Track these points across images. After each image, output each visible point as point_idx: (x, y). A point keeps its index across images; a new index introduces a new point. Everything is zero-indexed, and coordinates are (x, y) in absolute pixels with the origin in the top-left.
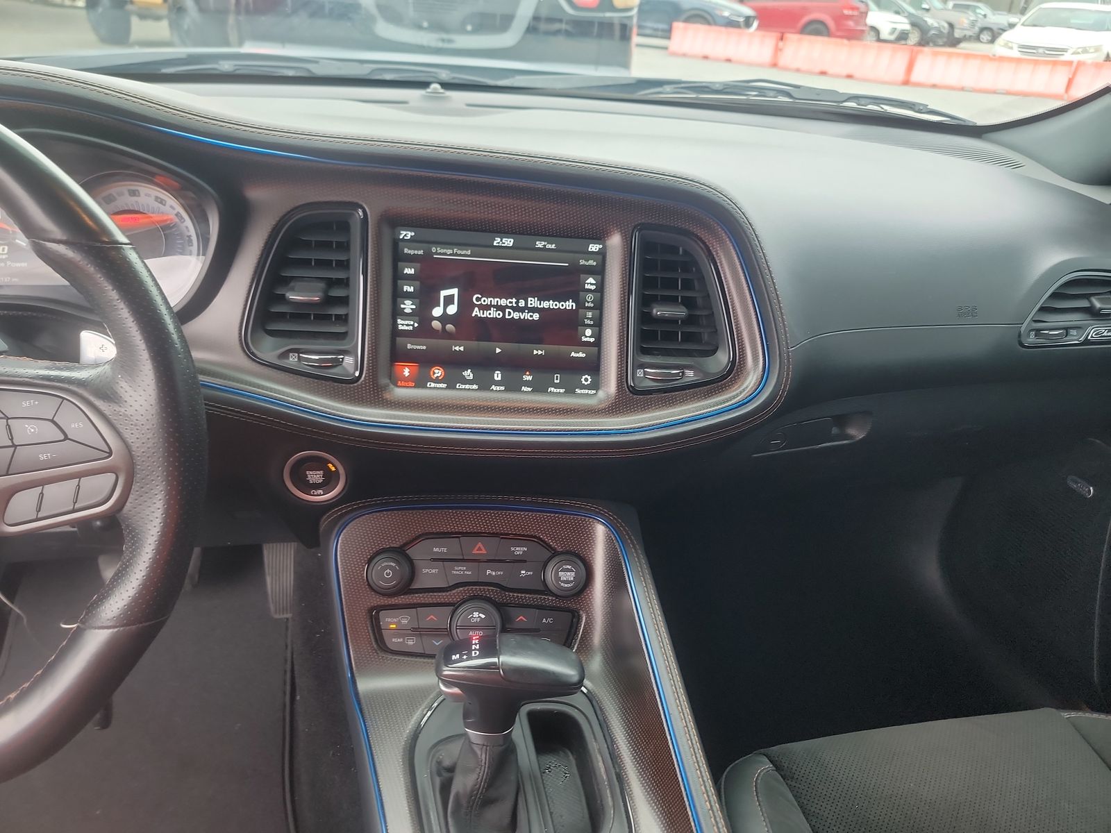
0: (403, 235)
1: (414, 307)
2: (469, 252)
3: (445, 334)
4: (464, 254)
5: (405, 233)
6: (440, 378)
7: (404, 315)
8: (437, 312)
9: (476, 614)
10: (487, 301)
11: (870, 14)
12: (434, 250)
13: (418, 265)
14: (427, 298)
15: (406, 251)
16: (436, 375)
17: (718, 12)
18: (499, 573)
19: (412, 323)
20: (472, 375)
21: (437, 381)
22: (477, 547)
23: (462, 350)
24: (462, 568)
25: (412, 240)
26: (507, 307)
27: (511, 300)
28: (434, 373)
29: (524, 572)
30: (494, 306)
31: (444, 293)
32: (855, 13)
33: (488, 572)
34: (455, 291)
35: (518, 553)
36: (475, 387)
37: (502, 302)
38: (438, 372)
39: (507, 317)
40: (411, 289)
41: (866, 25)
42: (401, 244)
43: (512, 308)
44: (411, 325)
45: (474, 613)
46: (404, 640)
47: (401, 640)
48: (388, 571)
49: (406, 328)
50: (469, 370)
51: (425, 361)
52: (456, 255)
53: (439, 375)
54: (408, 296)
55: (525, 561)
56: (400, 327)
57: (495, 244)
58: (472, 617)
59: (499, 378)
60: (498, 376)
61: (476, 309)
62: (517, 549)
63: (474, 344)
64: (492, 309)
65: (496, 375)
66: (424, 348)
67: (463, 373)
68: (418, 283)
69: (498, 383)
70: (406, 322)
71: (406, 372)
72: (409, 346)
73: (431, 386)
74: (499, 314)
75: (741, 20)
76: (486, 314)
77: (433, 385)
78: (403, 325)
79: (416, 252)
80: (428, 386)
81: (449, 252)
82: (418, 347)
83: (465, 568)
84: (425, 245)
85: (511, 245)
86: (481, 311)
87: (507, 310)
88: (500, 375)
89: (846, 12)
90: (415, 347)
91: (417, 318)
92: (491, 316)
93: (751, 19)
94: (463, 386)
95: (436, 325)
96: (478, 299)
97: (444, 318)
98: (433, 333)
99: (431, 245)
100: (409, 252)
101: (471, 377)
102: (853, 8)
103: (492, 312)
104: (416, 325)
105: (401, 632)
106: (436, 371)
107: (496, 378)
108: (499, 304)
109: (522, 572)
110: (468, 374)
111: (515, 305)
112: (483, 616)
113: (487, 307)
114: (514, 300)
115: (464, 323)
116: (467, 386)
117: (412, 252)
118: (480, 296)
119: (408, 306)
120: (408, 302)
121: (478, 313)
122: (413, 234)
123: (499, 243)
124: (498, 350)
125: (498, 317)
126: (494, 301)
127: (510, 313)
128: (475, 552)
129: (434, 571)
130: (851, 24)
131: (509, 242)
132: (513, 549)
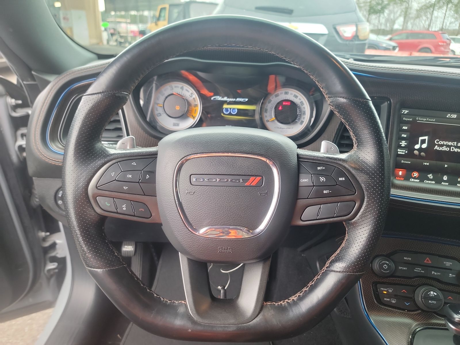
0: (403, 112)
1: (406, 144)
2: (434, 120)
3: (420, 157)
4: (432, 121)
5: (404, 111)
6: (416, 177)
7: (401, 147)
8: (417, 147)
9: (432, 293)
10: (442, 143)
11: (451, 44)
12: (417, 119)
13: (409, 125)
14: (412, 140)
15: (404, 119)
16: (414, 176)
17: (380, 45)
18: (438, 274)
19: (404, 151)
20: (432, 177)
21: (415, 178)
22: (427, 259)
23: (428, 165)
24: (419, 269)
25: (407, 114)
26: (452, 146)
27: (454, 143)
28: (414, 175)
29: (451, 275)
30: (445, 145)
31: (421, 138)
32: (445, 44)
33: (433, 272)
34: (426, 138)
35: (448, 265)
36: (433, 182)
37: (449, 143)
38: (416, 174)
39: (451, 150)
40: (405, 136)
41: (449, 49)
42: (402, 116)
43: (454, 146)
44: (404, 152)
45: (431, 292)
46: (390, 300)
47: (389, 300)
48: (385, 265)
49: (402, 153)
50: (431, 174)
51: (409, 169)
52: (428, 121)
53: (416, 175)
54: (404, 139)
55: (451, 269)
56: (399, 153)
57: (447, 117)
58: (430, 293)
59: (446, 179)
60: (445, 178)
61: (436, 146)
62: (447, 263)
63: (434, 162)
64: (444, 146)
65: (444, 177)
66: (410, 162)
67: (428, 176)
68: (409, 133)
69: (445, 181)
70: (402, 151)
71: (400, 173)
72: (402, 162)
73: (412, 180)
74: (447, 149)
75: (391, 48)
76: (441, 149)
77: (413, 180)
78: (400, 152)
79: (409, 119)
80: (410, 180)
81: (425, 120)
82: (407, 162)
83: (421, 269)
84: (414, 117)
85: (455, 117)
86: (439, 147)
87: (452, 147)
88: (446, 178)
89: (440, 44)
90: (405, 162)
91: (407, 149)
92: (444, 150)
93: (396, 47)
94: (428, 182)
95: (416, 152)
96: (438, 142)
97: (420, 150)
98: (415, 156)
99: (416, 117)
100: (406, 119)
101: (432, 178)
102: (443, 42)
103: (444, 148)
104: (406, 152)
105: (389, 295)
106: (415, 174)
107: (444, 179)
108: (448, 144)
109: (450, 275)
110: (430, 176)
111: (455, 145)
112: (436, 294)
113: (442, 146)
114: (455, 143)
115: (430, 152)
116: (429, 182)
117: (407, 119)
118: (438, 140)
119: (403, 143)
120: (404, 142)
121: (437, 148)
122: (408, 111)
123: (449, 116)
124: (446, 166)
125: (447, 150)
126: (445, 143)
127: (453, 149)
128: (425, 262)
129: (405, 268)
130: (442, 49)
131: (454, 116)
132: (445, 263)
